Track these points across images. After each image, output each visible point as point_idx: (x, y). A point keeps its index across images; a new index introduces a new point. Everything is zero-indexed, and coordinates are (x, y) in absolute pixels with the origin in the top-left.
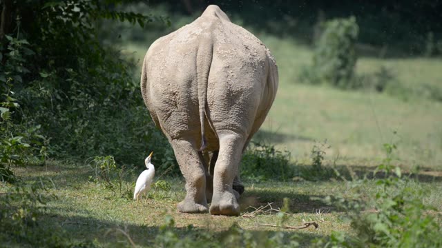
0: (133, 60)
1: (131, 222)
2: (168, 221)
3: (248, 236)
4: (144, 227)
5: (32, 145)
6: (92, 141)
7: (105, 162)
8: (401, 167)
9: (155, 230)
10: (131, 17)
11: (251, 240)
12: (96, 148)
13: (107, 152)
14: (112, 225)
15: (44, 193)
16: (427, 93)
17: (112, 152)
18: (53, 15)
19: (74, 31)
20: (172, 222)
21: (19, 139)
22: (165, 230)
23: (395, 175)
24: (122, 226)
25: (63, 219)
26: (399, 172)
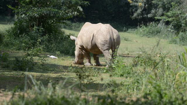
0: (64, 32)
1: (63, 65)
2: (71, 65)
3: (87, 68)
4: (66, 66)
5: (43, 49)
6: (55, 48)
7: (58, 53)
8: (118, 54)
9: (68, 67)
10: (63, 23)
11: (88, 69)
12: (56, 50)
13: (58, 51)
14: (59, 66)
15: (45, 59)
16: (124, 39)
17: (59, 51)
18: (47, 22)
19: (52, 26)
20: (72, 65)
21: (40, 48)
22: (70, 67)
23: (117, 56)
24: (61, 66)
25: (49, 64)
26: (118, 55)
